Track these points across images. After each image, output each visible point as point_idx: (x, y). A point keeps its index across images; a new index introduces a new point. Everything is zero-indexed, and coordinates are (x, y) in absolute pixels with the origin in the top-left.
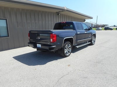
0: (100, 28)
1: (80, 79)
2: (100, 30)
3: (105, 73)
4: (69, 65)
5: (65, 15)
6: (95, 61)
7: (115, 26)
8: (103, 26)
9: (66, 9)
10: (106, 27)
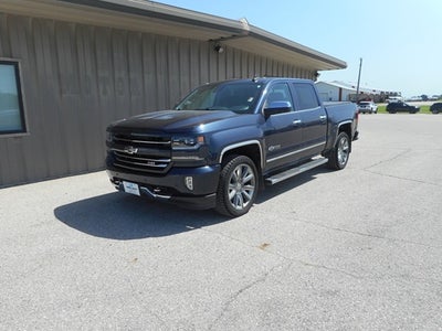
0: (372, 106)
1: (310, 300)
2: (370, 112)
3: (406, 276)
4: (265, 245)
5: (241, 51)
6: (363, 231)
7: (425, 98)
8: (381, 98)
9: (247, 28)
10: (393, 100)
